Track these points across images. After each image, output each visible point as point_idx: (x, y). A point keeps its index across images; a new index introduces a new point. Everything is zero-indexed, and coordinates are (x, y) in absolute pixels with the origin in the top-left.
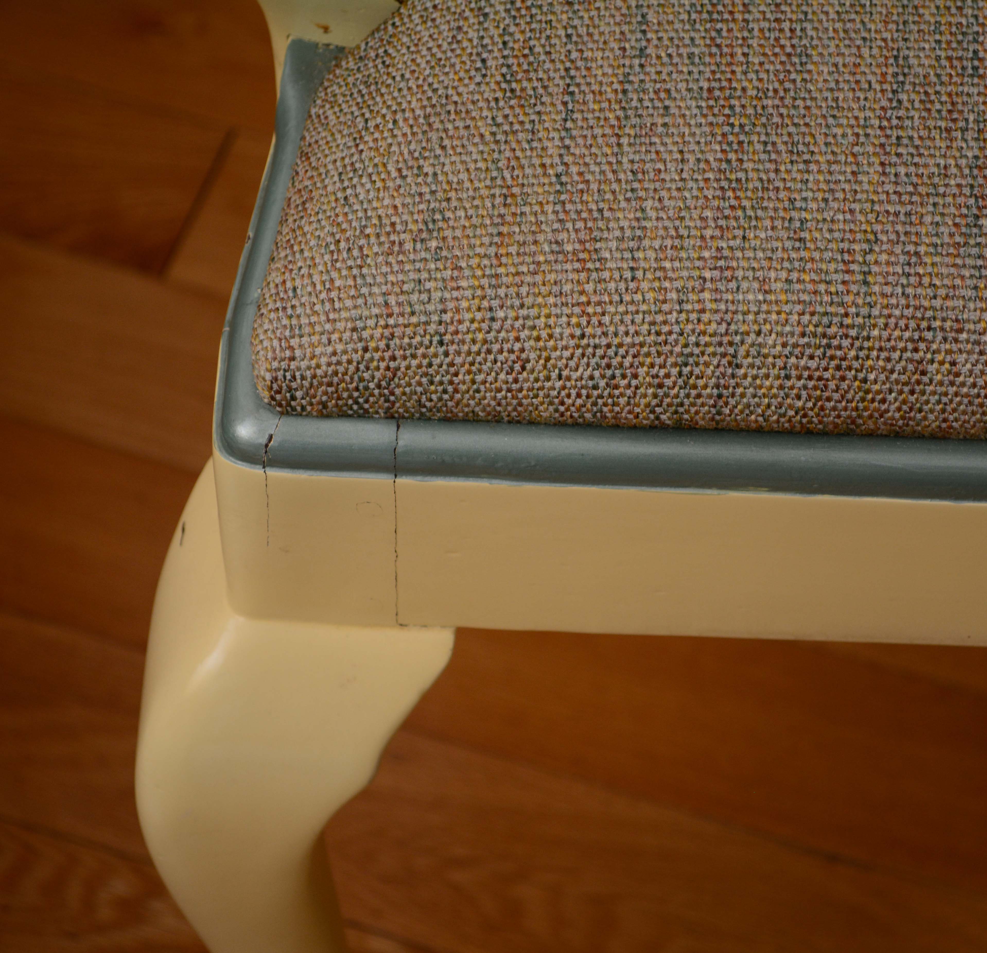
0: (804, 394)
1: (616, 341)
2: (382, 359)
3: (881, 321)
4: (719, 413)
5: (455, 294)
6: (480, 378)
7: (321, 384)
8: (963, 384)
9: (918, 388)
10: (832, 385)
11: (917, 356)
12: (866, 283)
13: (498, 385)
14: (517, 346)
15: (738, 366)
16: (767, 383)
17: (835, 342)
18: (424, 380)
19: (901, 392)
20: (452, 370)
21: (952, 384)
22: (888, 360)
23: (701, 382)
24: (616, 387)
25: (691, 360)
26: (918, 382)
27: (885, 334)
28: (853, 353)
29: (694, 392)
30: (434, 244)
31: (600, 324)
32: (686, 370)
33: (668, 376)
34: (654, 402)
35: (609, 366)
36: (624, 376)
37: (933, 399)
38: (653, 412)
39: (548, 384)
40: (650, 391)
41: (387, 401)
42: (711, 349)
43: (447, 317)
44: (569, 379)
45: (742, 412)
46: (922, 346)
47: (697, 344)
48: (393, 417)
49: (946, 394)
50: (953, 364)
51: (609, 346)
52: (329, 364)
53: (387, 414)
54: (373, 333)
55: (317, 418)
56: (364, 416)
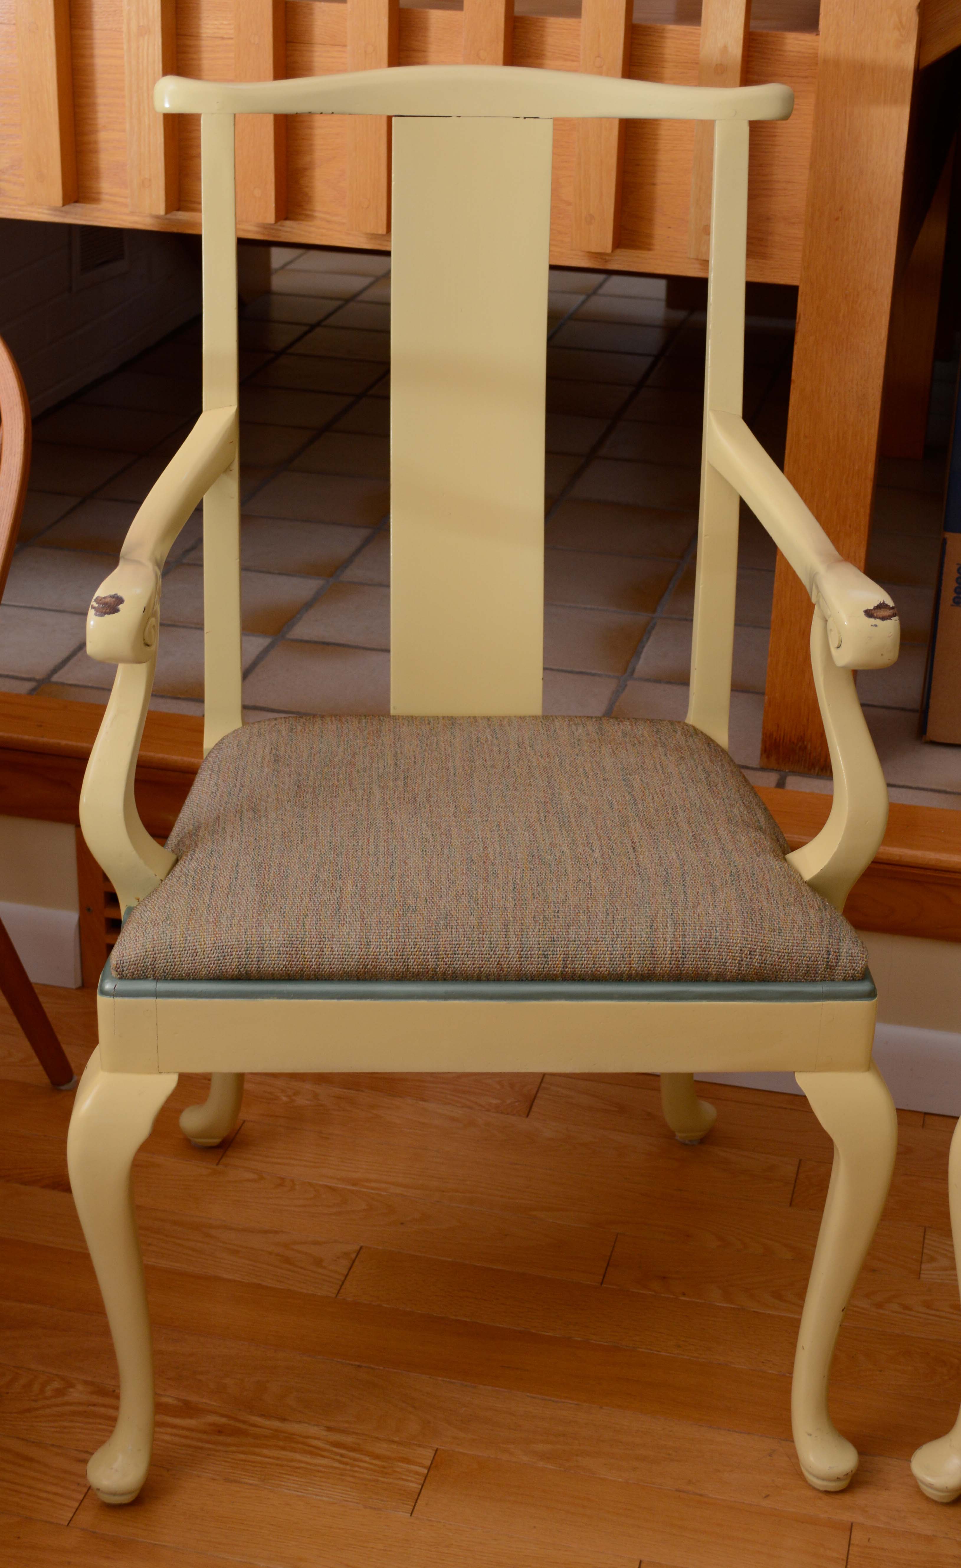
0: (285, 959)
1: (225, 944)
2: (152, 954)
3: (309, 936)
4: (259, 967)
5: (175, 933)
6: (183, 959)
7: (132, 965)
8: (335, 955)
9: (321, 957)
10: (294, 956)
11: (321, 946)
12: (304, 926)
13: (189, 962)
14: (194, 948)
15: (264, 951)
16: (274, 956)
17: (295, 943)
18: (165, 961)
19: (316, 958)
20: (174, 957)
21: (332, 954)
22: (311, 947)
23: (253, 956)
24: (226, 959)
25: (249, 949)
26: (321, 955)
27: (310, 940)
28: (300, 946)
30: (168, 922)
31: (220, 939)
32: (248, 952)
33: (242, 954)
34: (238, 964)
35: (223, 952)
36: (228, 955)
37: (327, 960)
39: (204, 960)
40: (237, 960)
41: (153, 971)
42: (255, 946)
43: (172, 940)
44: (211, 957)
45: (266, 966)
46: (322, 943)
47: (251, 944)
48: (155, 979)
49: (330, 958)
50: (332, 948)
51: (223, 946)
52: (135, 957)
53: (153, 976)
54: (149, 946)
55: (131, 979)
56: (146, 978)
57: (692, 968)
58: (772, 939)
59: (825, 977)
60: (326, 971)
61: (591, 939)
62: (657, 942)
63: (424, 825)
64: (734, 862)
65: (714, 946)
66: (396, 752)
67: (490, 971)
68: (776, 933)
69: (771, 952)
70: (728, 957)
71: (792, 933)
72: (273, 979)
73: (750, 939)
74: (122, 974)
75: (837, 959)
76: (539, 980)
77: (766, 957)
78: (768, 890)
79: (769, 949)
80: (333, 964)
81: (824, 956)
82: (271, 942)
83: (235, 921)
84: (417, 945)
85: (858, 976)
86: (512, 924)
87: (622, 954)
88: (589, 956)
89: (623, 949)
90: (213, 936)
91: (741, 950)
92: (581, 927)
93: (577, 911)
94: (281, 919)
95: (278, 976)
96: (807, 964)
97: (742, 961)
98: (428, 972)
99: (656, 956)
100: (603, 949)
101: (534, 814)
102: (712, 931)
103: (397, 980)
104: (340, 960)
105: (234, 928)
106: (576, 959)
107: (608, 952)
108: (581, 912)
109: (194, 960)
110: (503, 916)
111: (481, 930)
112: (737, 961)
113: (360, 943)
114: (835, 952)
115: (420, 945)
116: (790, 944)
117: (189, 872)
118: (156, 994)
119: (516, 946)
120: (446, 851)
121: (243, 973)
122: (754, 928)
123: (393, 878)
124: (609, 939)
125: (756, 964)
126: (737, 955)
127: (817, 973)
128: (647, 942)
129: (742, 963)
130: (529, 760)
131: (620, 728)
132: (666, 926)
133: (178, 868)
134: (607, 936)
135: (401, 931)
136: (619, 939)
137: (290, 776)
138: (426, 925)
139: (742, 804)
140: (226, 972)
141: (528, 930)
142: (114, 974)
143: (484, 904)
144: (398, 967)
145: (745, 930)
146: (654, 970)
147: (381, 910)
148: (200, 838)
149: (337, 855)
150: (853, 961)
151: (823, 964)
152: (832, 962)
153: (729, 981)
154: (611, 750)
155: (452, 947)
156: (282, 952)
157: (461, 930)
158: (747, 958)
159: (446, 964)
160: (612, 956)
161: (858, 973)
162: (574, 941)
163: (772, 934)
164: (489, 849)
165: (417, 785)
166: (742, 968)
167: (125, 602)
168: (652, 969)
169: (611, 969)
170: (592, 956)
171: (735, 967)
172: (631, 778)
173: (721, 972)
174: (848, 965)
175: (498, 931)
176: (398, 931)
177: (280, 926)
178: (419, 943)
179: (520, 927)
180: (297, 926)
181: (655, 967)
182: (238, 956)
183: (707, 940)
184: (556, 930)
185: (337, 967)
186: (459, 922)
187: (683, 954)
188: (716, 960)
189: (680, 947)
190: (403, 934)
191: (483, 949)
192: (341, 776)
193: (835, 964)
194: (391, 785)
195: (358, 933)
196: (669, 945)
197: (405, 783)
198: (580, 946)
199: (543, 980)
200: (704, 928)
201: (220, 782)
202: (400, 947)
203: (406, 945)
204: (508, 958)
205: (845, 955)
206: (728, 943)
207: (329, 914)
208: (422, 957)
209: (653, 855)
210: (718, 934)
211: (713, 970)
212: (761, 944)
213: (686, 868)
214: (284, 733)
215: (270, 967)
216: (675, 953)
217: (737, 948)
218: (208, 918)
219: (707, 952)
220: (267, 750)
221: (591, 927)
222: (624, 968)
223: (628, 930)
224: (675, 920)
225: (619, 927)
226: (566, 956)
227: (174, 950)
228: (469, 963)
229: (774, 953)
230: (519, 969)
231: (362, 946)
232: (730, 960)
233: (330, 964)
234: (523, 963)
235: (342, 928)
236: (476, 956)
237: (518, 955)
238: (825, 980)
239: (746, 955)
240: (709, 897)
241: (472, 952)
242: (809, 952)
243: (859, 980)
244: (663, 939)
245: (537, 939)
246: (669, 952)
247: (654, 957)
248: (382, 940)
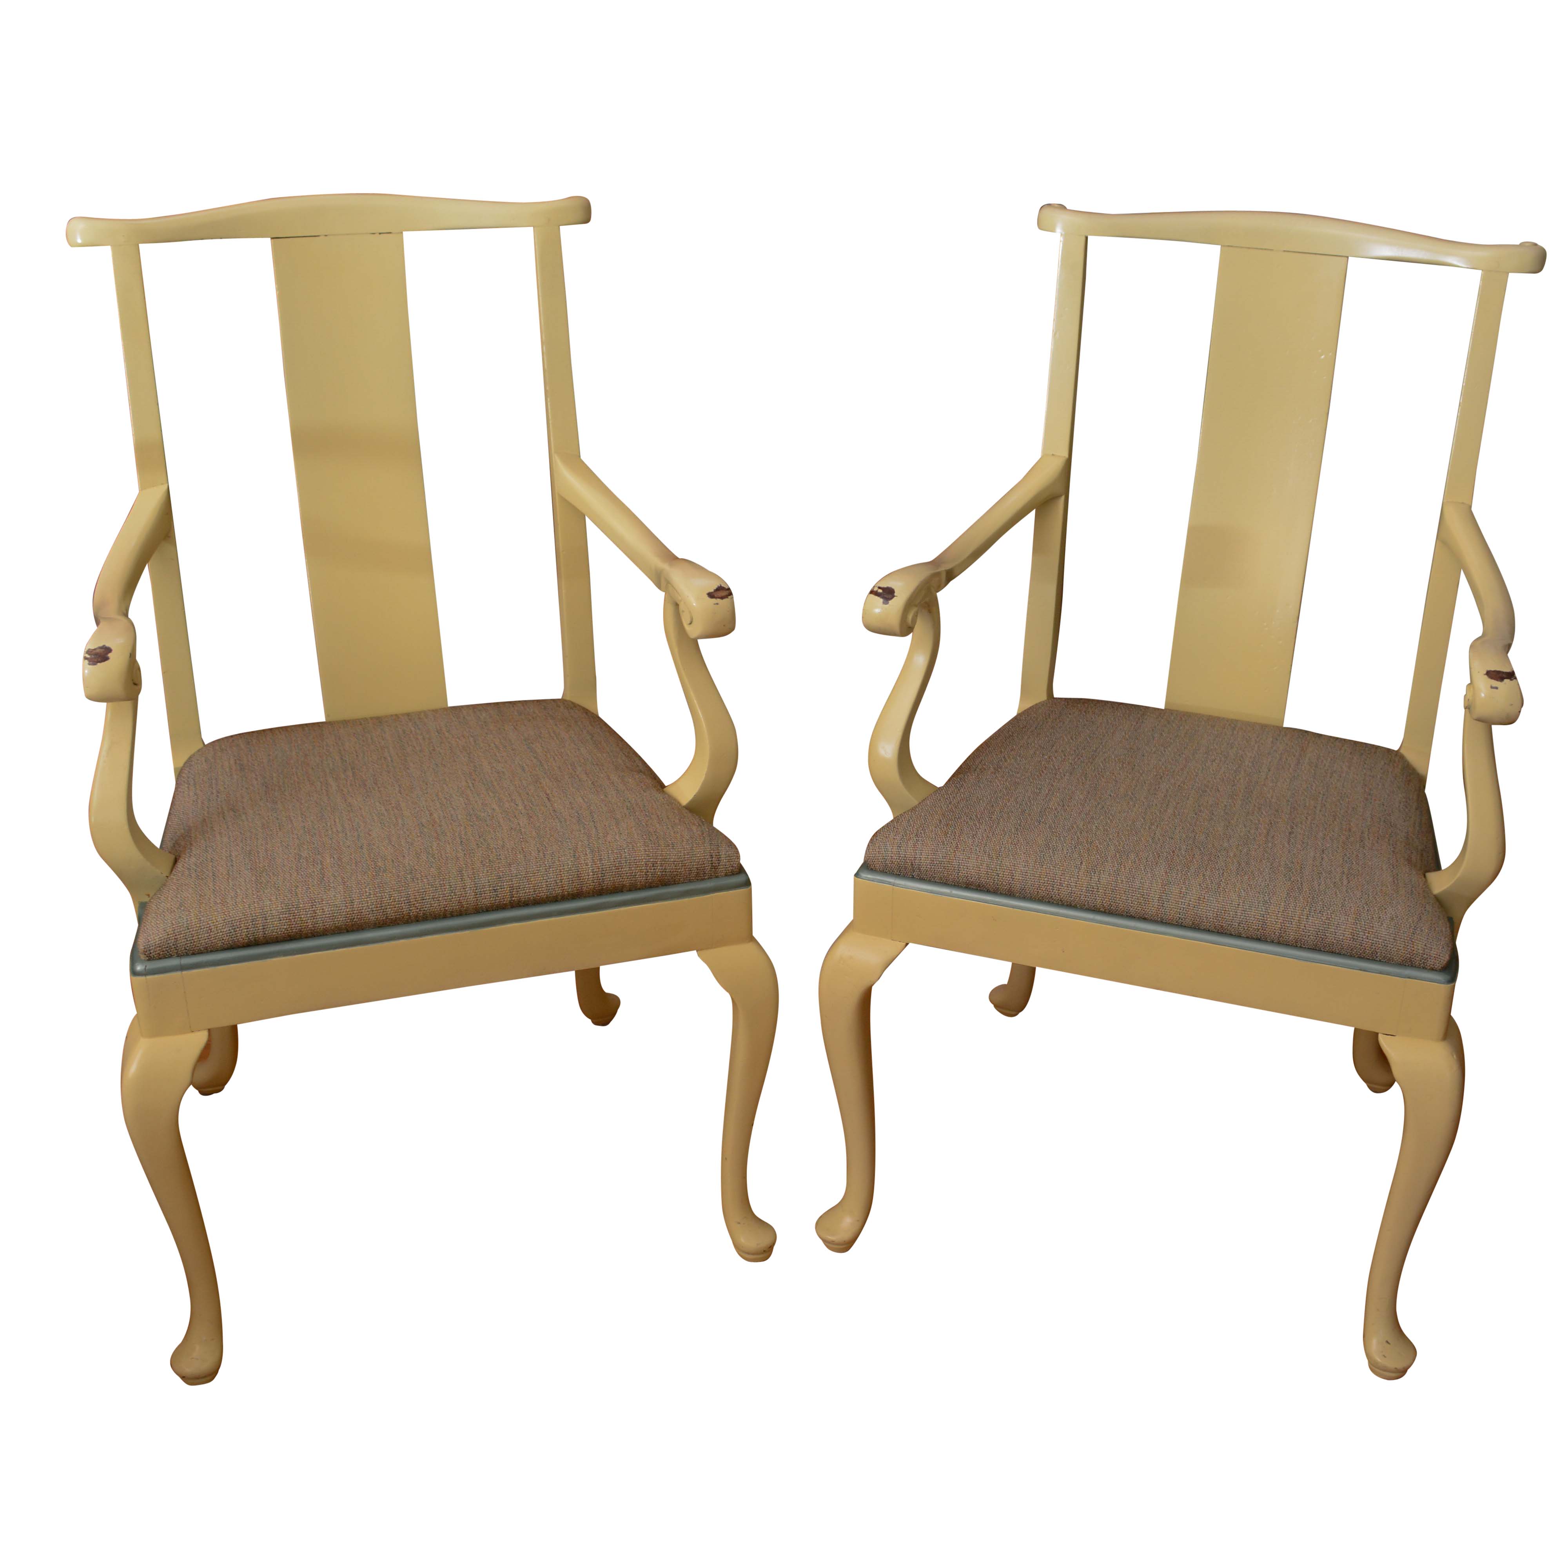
1: (234, 919)
2: (173, 936)
3: (302, 903)
4: (265, 934)
5: (189, 917)
6: (200, 936)
7: (157, 947)
9: (315, 917)
11: (313, 909)
12: (297, 895)
13: (205, 938)
14: (208, 926)
15: (267, 920)
17: (291, 910)
18: (185, 940)
20: (192, 936)
23: (258, 926)
24: (236, 931)
25: (254, 920)
27: (304, 905)
28: (296, 912)
29: (257, 928)
30: (182, 908)
31: (229, 916)
32: (254, 923)
34: (247, 933)
36: (238, 928)
38: (247, 937)
39: (218, 934)
40: (246, 930)
41: (176, 950)
42: (259, 917)
43: (188, 922)
44: (223, 932)
46: (314, 906)
47: (256, 916)
48: (178, 956)
50: (323, 909)
51: (232, 921)
52: (159, 941)
53: (177, 954)
54: (170, 930)
55: (158, 959)
56: (171, 956)
57: (611, 883)
58: (668, 852)
59: (711, 875)
60: (320, 928)
61: (529, 873)
62: (581, 867)
63: (377, 804)
64: (628, 799)
65: (625, 864)
66: (340, 750)
67: (453, 909)
68: (670, 848)
69: (668, 863)
70: (637, 871)
71: (683, 846)
72: (278, 942)
73: (651, 855)
74: (150, 956)
75: (719, 860)
76: (493, 910)
77: (666, 866)
78: (658, 816)
79: (667, 860)
80: (326, 922)
81: (709, 860)
82: (272, 912)
83: (239, 899)
84: (391, 897)
85: (736, 871)
86: (465, 870)
87: (555, 880)
88: (529, 886)
89: (555, 876)
90: (223, 914)
91: (646, 864)
92: (520, 864)
93: (515, 853)
94: (277, 893)
95: (281, 938)
96: (696, 868)
97: (648, 872)
98: (403, 917)
99: (582, 878)
100: (539, 879)
101: (464, 783)
102: (622, 853)
103: (379, 927)
104: (331, 918)
105: (239, 905)
106: (519, 890)
107: (544, 881)
108: (518, 852)
109: (210, 936)
110: (457, 865)
111: (441, 878)
112: (644, 873)
113: (345, 902)
114: (716, 855)
115: (394, 897)
116: (682, 854)
117: (190, 867)
118: (182, 968)
119: (471, 886)
120: (400, 821)
121: (252, 940)
122: (653, 846)
123: (361, 847)
124: (543, 870)
125: (659, 873)
126: (643, 868)
127: (705, 874)
128: (573, 869)
129: (648, 873)
130: (449, 743)
131: (514, 709)
132: (586, 854)
133: (179, 865)
134: (541, 868)
135: (377, 888)
136: (551, 869)
137: (257, 780)
138: (397, 880)
139: (623, 755)
140: (238, 941)
141: (479, 873)
142: (143, 957)
143: (440, 858)
144: (379, 917)
145: (646, 848)
146: (581, 889)
147: (358, 874)
148: (193, 839)
149: (312, 836)
150: (731, 860)
151: (709, 866)
152: (715, 863)
153: (639, 889)
154: (512, 727)
155: (420, 895)
156: (282, 919)
157: (425, 880)
158: (651, 869)
159: (417, 909)
160: (547, 883)
161: (735, 869)
162: (517, 876)
163: (667, 848)
164: (435, 815)
165: (363, 773)
166: (649, 878)
167: (113, 651)
168: (580, 888)
169: (549, 893)
170: (532, 885)
171: (643, 877)
172: (534, 746)
173: (632, 883)
174: (727, 864)
175: (455, 877)
176: (374, 888)
177: (277, 898)
178: (393, 895)
179: (472, 871)
180: (291, 896)
181: (582, 887)
182: (247, 927)
183: (619, 860)
184: (500, 870)
185: (329, 924)
186: (422, 874)
187: (602, 874)
188: (628, 875)
189: (599, 869)
190: (379, 890)
191: (445, 892)
192: (299, 774)
193: (717, 865)
194: (343, 776)
195: (342, 895)
196: (591, 868)
197: (353, 773)
198: (522, 879)
199: (495, 910)
200: (615, 851)
201: (198, 792)
202: (378, 900)
203: (383, 898)
204: (466, 896)
205: (725, 856)
206: (635, 860)
207: (316, 883)
208: (397, 906)
209: (565, 802)
210: (626, 854)
211: (627, 882)
212: (661, 857)
213: (592, 808)
214: (243, 747)
215: (273, 932)
216: (596, 873)
217: (643, 863)
218: (216, 900)
219: (620, 870)
220: (232, 762)
221: (528, 863)
222: (559, 891)
223: (557, 861)
224: (592, 848)
225: (550, 860)
226: (512, 887)
227: (191, 930)
228: (436, 905)
229: (671, 863)
230: (476, 904)
231: (347, 905)
232: (639, 873)
233: (323, 922)
234: (479, 899)
235: (328, 892)
236: (440, 899)
237: (473, 894)
238: (712, 878)
239: (650, 867)
240: (614, 827)
241: (436, 897)
242: (697, 858)
243: (737, 874)
244: (585, 864)
245: (487, 878)
246: (591, 874)
247: (580, 879)
248: (363, 897)
